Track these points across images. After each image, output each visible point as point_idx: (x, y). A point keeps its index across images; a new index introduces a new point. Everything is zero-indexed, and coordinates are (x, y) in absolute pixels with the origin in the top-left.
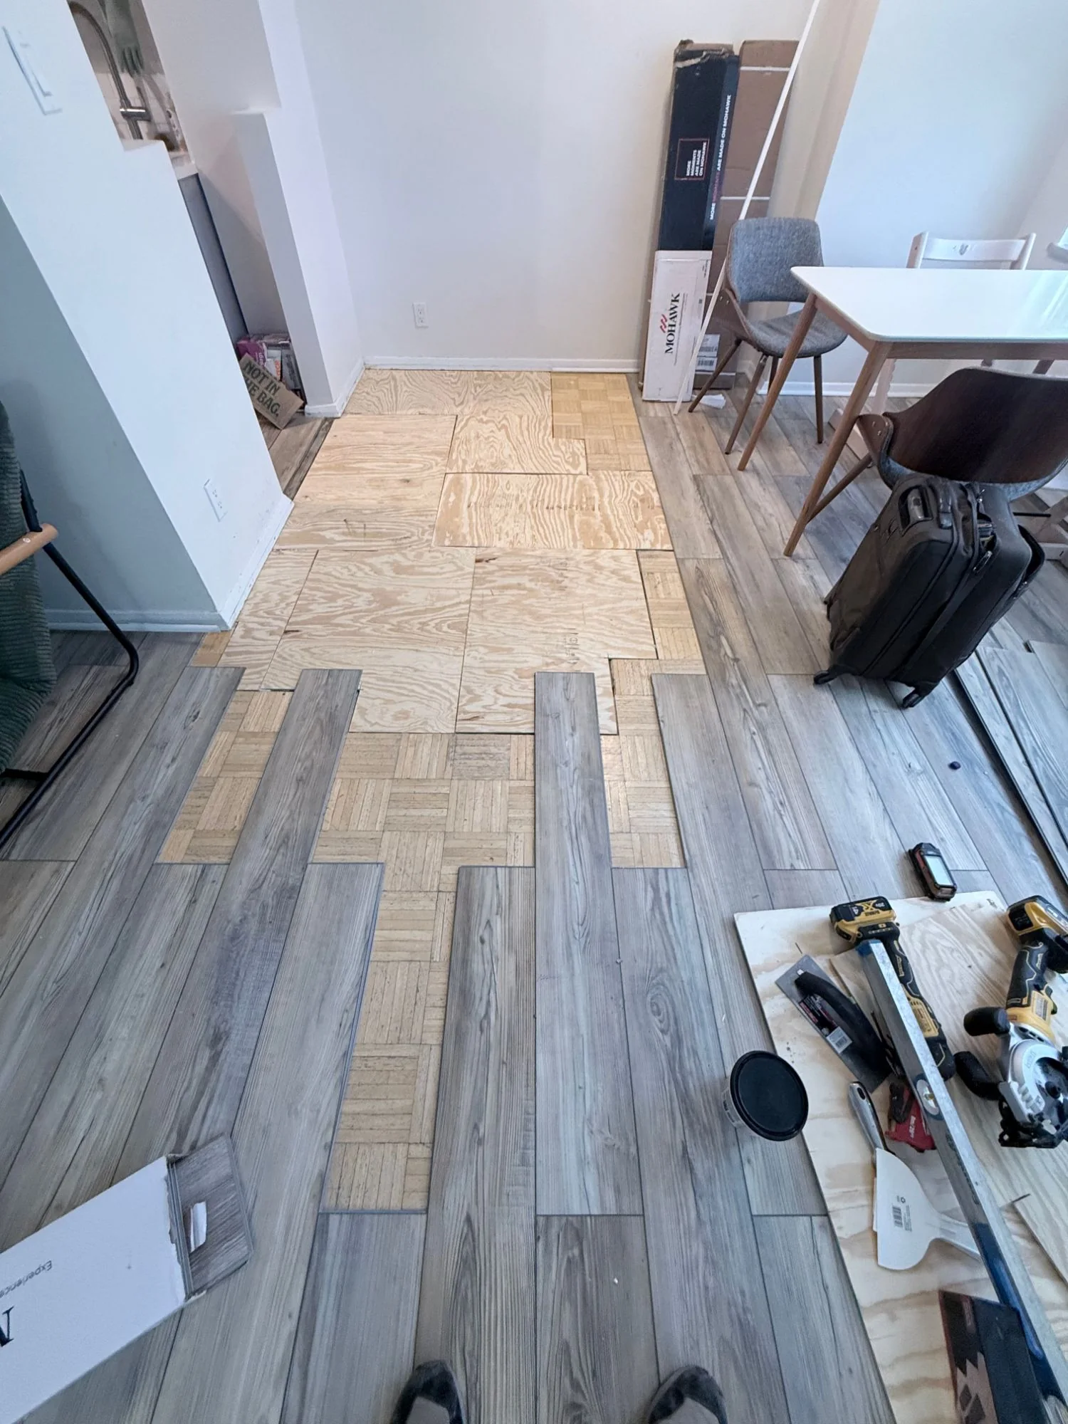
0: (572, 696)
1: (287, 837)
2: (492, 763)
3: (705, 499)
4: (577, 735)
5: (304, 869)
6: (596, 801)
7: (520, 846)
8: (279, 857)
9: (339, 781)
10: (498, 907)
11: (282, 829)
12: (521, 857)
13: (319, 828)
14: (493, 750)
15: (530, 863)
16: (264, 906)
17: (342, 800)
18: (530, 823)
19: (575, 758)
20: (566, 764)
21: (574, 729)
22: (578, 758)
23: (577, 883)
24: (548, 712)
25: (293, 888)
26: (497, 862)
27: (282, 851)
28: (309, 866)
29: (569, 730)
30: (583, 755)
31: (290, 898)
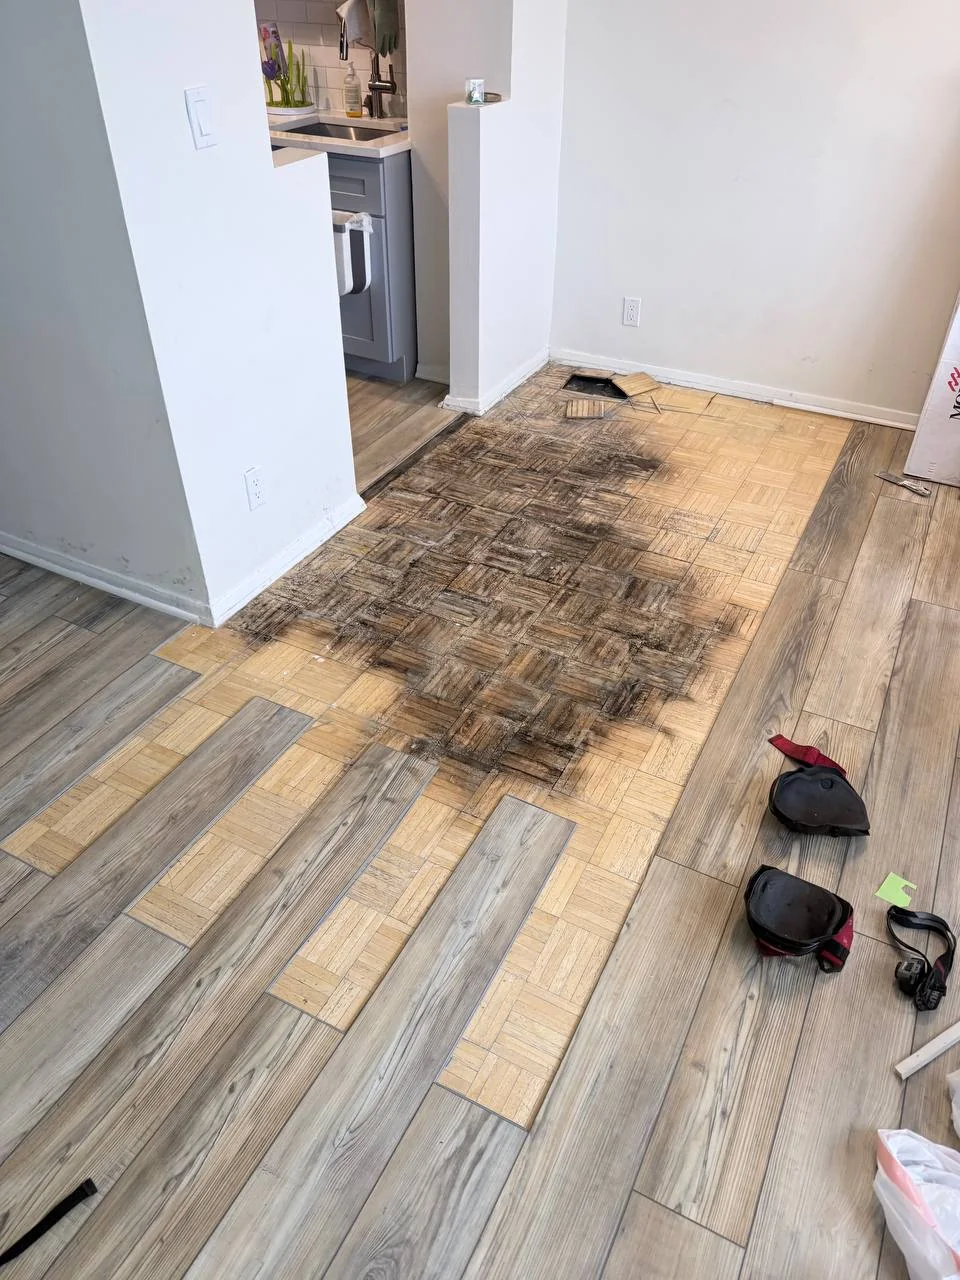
0: (530, 842)
1: (122, 875)
2: (382, 886)
3: (906, 639)
4: (504, 894)
5: (115, 917)
6: (471, 990)
7: (346, 1001)
8: (102, 893)
9: (210, 836)
10: (274, 1059)
11: (123, 864)
12: (338, 1017)
13: (155, 880)
14: (394, 871)
15: (342, 1026)
16: (55, 938)
17: (199, 859)
18: (376, 978)
19: (482, 922)
20: (467, 924)
21: (505, 884)
22: (486, 924)
23: (381, 1078)
24: (488, 850)
25: (93, 932)
26: (310, 1007)
27: (108, 887)
28: (122, 916)
29: (498, 882)
30: (494, 924)
31: (83, 941)
